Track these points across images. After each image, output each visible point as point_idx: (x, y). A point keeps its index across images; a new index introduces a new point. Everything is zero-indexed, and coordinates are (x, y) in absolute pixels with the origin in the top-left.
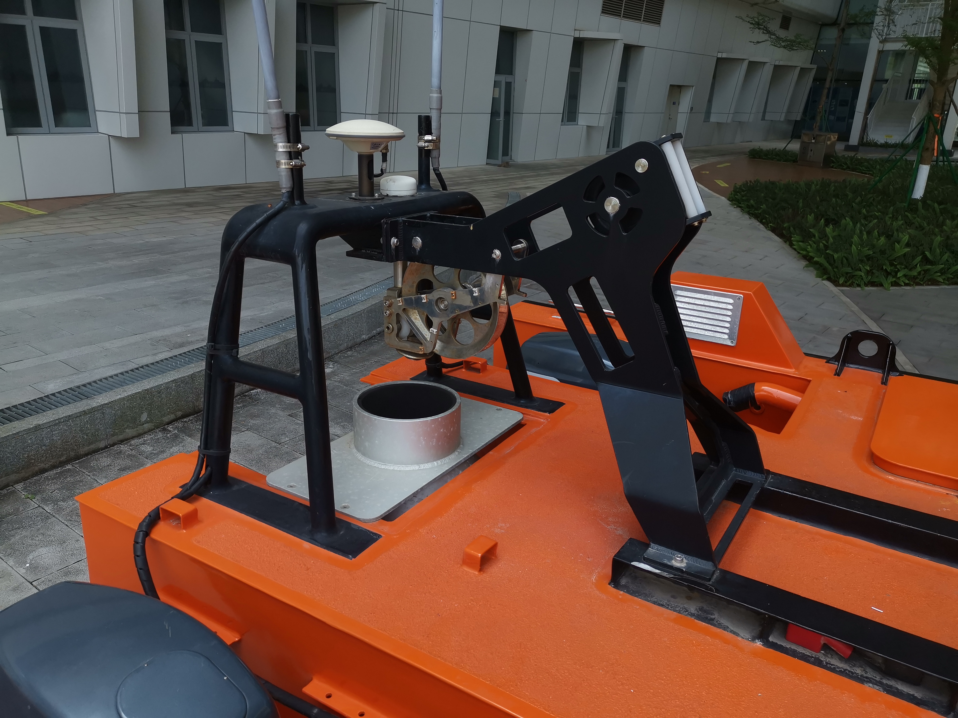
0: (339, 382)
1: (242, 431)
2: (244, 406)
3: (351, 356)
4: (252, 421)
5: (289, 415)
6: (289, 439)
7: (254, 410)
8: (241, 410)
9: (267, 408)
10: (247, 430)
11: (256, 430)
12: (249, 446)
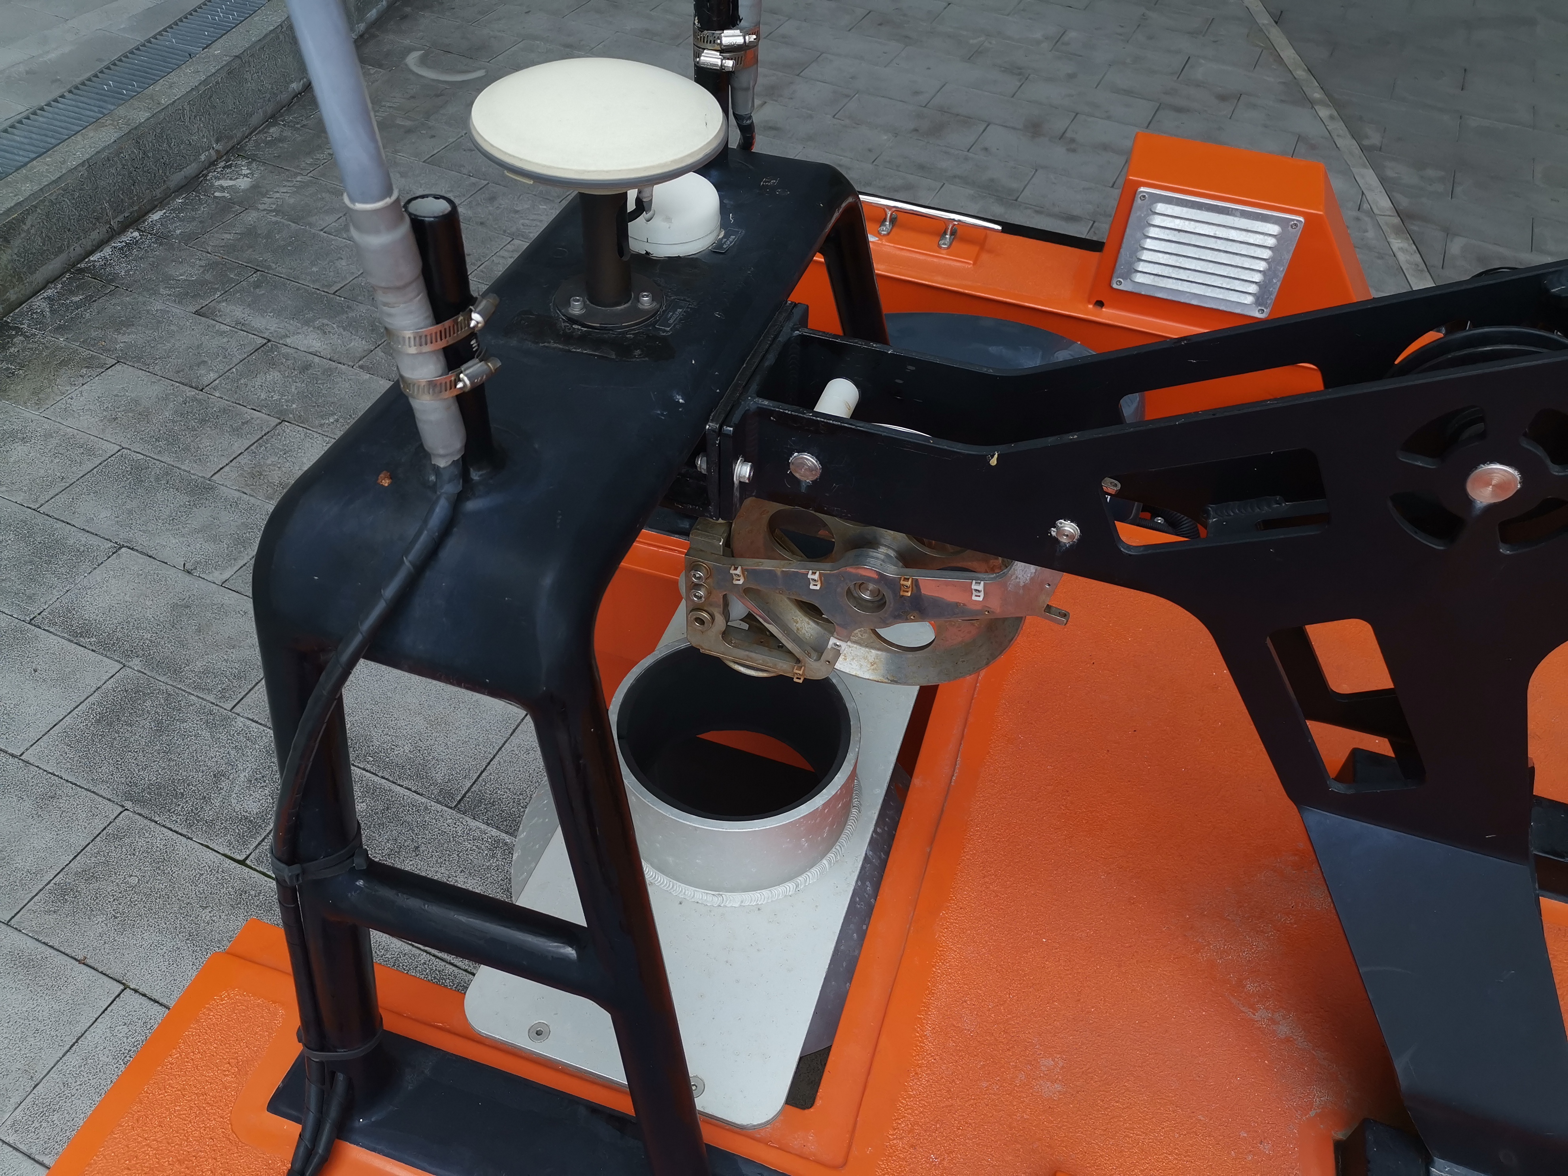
0: (277, 212)
1: (108, 366)
2: (90, 300)
3: (281, 140)
4: (120, 338)
5: (197, 313)
6: (216, 375)
7: (114, 306)
8: (85, 310)
9: (140, 299)
10: (118, 362)
11: (139, 359)
12: (137, 402)
